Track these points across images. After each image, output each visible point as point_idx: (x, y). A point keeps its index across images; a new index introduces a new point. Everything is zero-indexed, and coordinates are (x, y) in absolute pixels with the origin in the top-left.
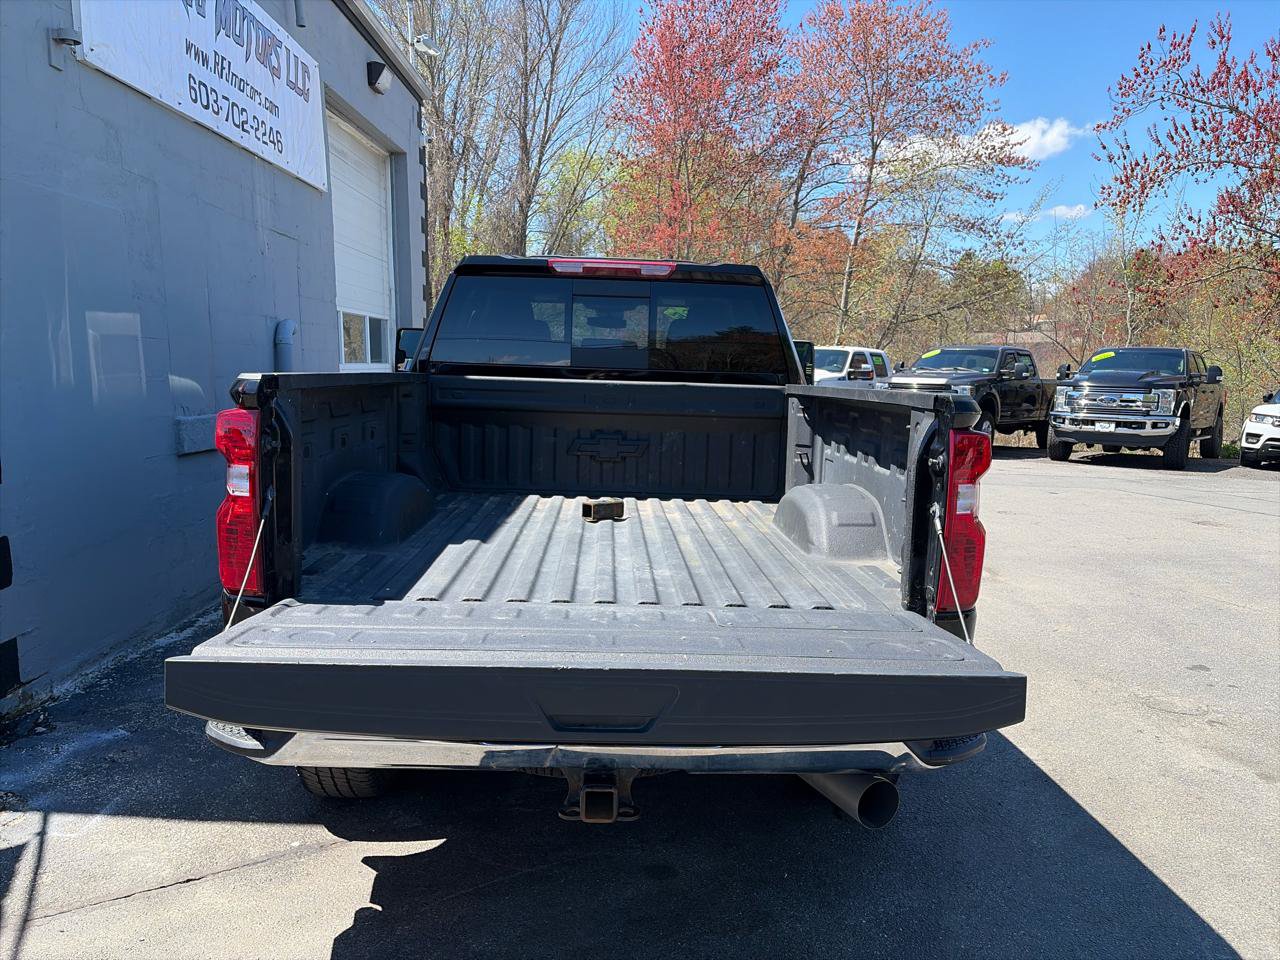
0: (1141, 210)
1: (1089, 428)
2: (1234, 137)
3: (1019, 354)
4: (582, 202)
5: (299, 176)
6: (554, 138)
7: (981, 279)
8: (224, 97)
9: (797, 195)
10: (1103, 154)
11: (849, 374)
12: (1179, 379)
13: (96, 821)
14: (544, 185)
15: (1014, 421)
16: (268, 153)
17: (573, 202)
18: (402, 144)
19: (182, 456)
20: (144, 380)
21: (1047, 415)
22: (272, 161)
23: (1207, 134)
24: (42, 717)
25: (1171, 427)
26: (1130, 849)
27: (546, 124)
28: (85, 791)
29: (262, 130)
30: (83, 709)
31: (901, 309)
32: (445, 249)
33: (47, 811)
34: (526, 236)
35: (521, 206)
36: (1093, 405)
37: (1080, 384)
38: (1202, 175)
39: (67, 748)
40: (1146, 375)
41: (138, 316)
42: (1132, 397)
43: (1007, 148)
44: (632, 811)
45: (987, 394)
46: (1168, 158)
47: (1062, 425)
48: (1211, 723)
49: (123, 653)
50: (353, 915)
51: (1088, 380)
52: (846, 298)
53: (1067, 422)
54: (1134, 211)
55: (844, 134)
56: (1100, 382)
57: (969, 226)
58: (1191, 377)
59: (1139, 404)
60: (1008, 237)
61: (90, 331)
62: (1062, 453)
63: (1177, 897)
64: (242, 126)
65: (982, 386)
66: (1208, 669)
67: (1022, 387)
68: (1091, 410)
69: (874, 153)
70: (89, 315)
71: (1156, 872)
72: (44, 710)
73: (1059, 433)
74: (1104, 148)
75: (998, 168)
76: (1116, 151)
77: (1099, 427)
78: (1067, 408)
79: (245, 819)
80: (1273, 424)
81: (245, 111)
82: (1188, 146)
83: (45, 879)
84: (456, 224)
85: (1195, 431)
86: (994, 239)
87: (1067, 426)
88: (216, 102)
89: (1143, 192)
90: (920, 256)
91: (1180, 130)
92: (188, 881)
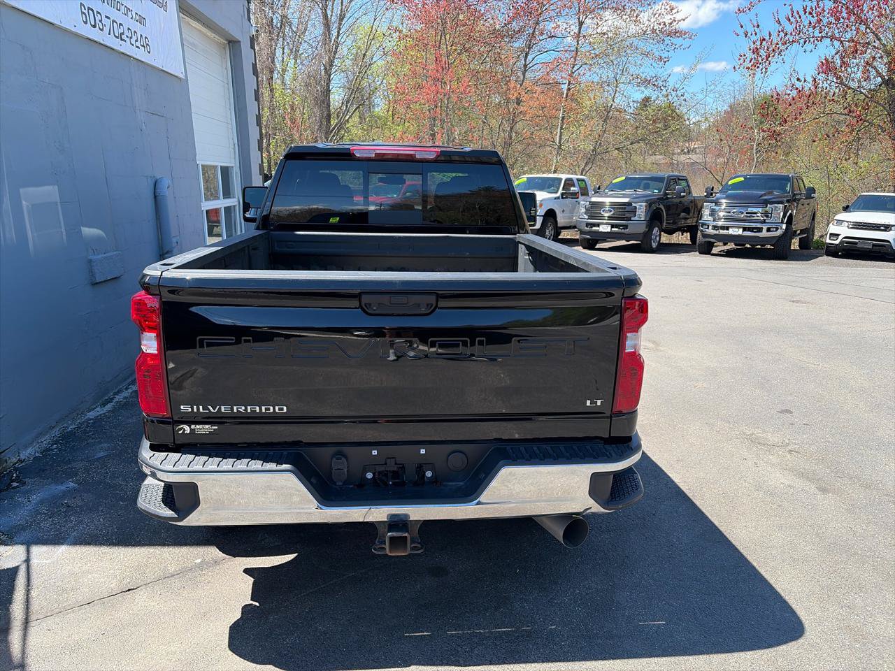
0: (766, 72)
1: (725, 232)
2: (832, 19)
3: (679, 179)
4: (370, 64)
5: (164, 69)
6: (347, 16)
7: (654, 122)
8: (107, 17)
9: (525, 60)
10: (741, 32)
11: (562, 194)
12: (787, 196)
13: (62, 550)
14: (343, 50)
15: (674, 226)
16: (140, 54)
17: (363, 62)
18: (237, 35)
19: (95, 284)
20: (64, 233)
21: (697, 222)
22: (143, 60)
23: (813, 17)
24: (15, 475)
25: (779, 230)
26: (734, 543)
27: (342, 5)
28: (51, 529)
29: (134, 38)
30: (43, 467)
31: (598, 144)
32: (271, 101)
33: (28, 544)
34: (330, 91)
35: (325, 69)
36: (728, 216)
37: (720, 201)
38: (809, 46)
39: (35, 498)
40: (765, 195)
41: (56, 187)
42: (755, 210)
43: (674, 24)
44: (420, 546)
45: (657, 208)
46: (786, 34)
47: (707, 230)
48: (790, 452)
49: (65, 425)
50: (241, 610)
51: (724, 198)
52: (560, 136)
53: (710, 227)
54: (762, 73)
55: (559, 15)
56: (734, 200)
57: (646, 82)
58: (794, 195)
59: (759, 215)
60: (673, 90)
61: (24, 203)
62: (706, 249)
63: (761, 575)
64: (120, 37)
65: (654, 203)
66: (791, 412)
67: (681, 202)
68: (727, 220)
69: (580, 29)
70: (22, 190)
71: (749, 558)
72: (16, 469)
73: (705, 236)
74: (742, 27)
75: (667, 39)
76: (750, 29)
77: (731, 231)
78: (710, 218)
79: (163, 544)
80: (848, 227)
81: (122, 25)
82: (800, 26)
83: (34, 593)
84: (279, 82)
85: (795, 232)
86: (664, 92)
87: (711, 231)
88: (101, 21)
89: (767, 60)
90: (611, 106)
91: (795, 14)
92: (129, 590)
